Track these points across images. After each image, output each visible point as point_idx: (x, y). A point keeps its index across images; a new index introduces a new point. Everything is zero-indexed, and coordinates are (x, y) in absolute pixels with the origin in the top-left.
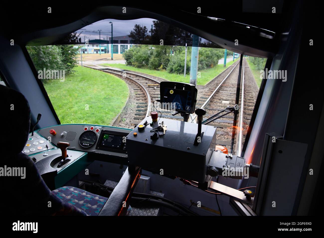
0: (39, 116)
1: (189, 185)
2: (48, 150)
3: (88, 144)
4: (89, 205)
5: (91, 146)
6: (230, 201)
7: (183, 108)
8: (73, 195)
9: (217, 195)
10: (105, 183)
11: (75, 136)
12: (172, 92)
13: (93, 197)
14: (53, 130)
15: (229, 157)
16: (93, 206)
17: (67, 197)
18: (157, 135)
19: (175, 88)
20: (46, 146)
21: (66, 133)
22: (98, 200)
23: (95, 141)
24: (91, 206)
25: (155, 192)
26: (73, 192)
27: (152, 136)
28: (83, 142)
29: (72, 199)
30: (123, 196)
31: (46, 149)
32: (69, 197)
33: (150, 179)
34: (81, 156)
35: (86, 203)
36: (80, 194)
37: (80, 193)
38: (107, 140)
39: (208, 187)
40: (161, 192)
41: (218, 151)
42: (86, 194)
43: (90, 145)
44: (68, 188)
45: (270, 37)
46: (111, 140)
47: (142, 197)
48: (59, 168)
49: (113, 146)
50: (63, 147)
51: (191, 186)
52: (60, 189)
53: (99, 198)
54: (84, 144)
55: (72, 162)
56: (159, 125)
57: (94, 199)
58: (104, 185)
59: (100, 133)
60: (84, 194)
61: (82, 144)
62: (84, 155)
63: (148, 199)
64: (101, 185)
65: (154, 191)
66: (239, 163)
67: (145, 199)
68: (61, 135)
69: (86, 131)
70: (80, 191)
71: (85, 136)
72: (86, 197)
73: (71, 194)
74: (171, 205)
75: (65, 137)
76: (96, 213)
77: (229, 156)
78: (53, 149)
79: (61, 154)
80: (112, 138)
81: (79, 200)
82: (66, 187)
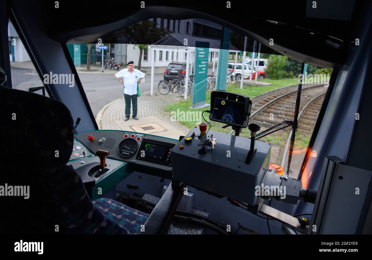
0: (79, 120)
1: (237, 207)
2: (85, 157)
3: (128, 153)
4: (128, 220)
5: (131, 156)
6: (282, 228)
7: (234, 121)
8: (111, 208)
9: (269, 220)
10: (143, 197)
11: (114, 143)
12: (223, 103)
13: (131, 211)
14: (91, 136)
15: (284, 179)
16: (131, 222)
17: (104, 209)
18: (205, 149)
19: (227, 99)
20: (83, 153)
21: (105, 139)
22: (137, 216)
23: (135, 150)
24: (129, 221)
25: (199, 211)
26: (110, 204)
27: (200, 150)
28: (123, 150)
29: (109, 212)
30: (165, 214)
31: (83, 156)
32: (106, 210)
33: (194, 196)
34: (120, 166)
35: (124, 218)
36: (118, 208)
37: (119, 206)
38: (148, 150)
39: (259, 210)
40: (205, 211)
41: (272, 171)
42: (124, 207)
43: (130, 154)
44: (105, 200)
45: (337, 45)
46: (153, 150)
47: (184, 215)
48: (97, 177)
49: (155, 157)
50: (102, 156)
51: (239, 207)
52: (97, 201)
53: (139, 213)
54: (123, 153)
55: (110, 173)
56: (208, 138)
57: (133, 214)
58: (143, 198)
59: (141, 141)
60: (122, 208)
61: (121, 152)
62: (124, 165)
63: (190, 218)
64: (139, 198)
65: (197, 210)
66: (294, 186)
67: (187, 218)
68: (100, 141)
69: (126, 138)
70: (118, 204)
71: (125, 144)
72: (124, 212)
73: (109, 206)
74: (215, 227)
75: (103, 144)
76: (134, 230)
77: (284, 177)
78: (90, 156)
79: (99, 163)
80: (154, 147)
81: (117, 215)
82: (103, 198)
